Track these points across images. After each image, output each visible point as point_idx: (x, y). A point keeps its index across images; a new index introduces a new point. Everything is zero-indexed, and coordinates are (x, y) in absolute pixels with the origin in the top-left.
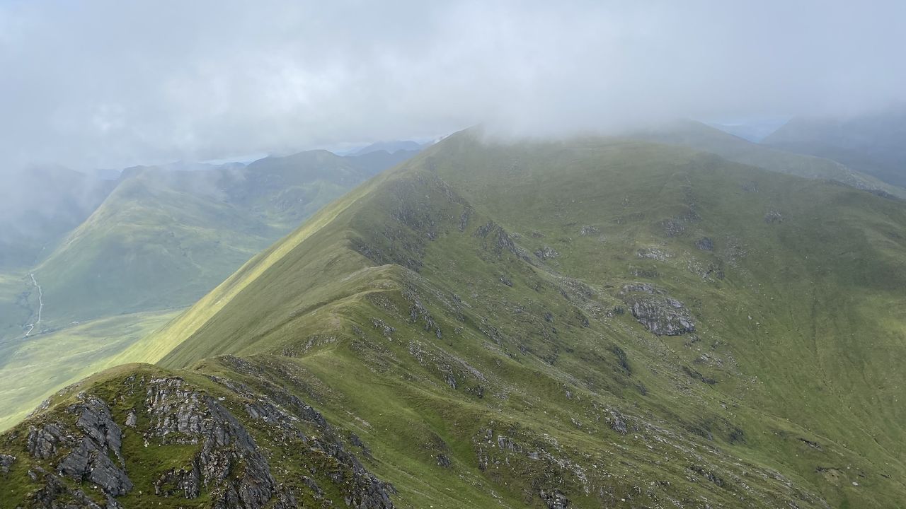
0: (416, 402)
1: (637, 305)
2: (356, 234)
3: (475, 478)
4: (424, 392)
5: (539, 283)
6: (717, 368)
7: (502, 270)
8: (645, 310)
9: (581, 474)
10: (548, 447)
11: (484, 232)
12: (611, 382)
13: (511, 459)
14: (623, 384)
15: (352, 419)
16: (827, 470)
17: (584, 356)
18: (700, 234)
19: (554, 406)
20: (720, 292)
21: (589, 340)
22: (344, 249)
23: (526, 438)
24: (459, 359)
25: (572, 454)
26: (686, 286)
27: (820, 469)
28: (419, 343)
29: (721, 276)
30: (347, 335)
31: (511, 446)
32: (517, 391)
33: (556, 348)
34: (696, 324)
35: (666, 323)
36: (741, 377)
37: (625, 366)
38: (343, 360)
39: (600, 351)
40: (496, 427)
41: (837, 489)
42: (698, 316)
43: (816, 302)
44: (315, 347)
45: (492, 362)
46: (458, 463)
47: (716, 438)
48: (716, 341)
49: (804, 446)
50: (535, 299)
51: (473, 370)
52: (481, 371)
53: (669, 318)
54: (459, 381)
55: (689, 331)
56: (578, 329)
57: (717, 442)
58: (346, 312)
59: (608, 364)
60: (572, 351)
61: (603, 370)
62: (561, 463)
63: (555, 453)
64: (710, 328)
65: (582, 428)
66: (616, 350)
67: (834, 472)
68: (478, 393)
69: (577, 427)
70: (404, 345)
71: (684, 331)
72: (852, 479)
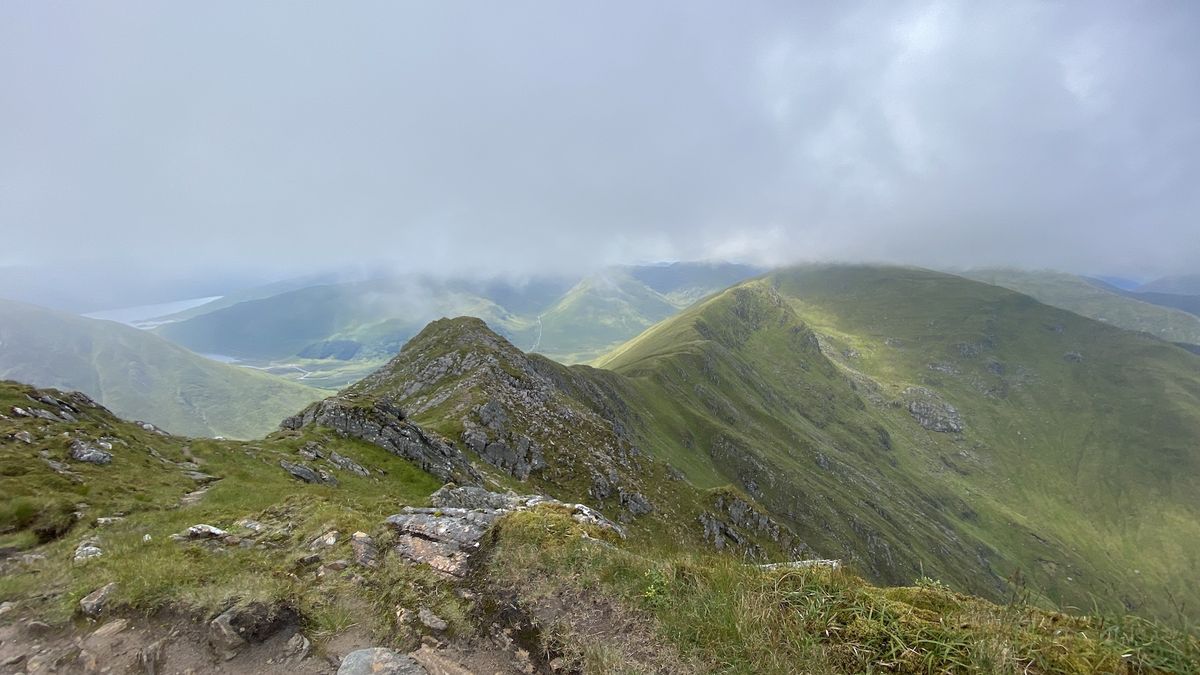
0: (685, 414)
1: (915, 404)
2: (702, 319)
3: (706, 459)
4: (693, 411)
5: (831, 373)
6: (972, 464)
7: (804, 358)
8: (921, 408)
9: (771, 476)
10: (756, 457)
11: (797, 331)
12: (867, 450)
13: (730, 457)
14: (878, 455)
15: (645, 412)
16: (1047, 562)
17: (852, 429)
18: (991, 359)
19: (780, 441)
20: (997, 409)
21: (859, 419)
22: (690, 328)
23: (743, 448)
24: (725, 400)
25: (772, 465)
26: (965, 397)
27: (1041, 560)
28: (703, 385)
29: (1003, 396)
30: (659, 371)
31: (733, 450)
32: (758, 427)
33: (829, 419)
34: (965, 427)
35: (936, 421)
36: (994, 476)
37: (885, 443)
38: (652, 383)
39: (867, 428)
40: (727, 438)
41: (1050, 578)
42: (969, 422)
43: (1091, 433)
44: (641, 375)
45: (748, 408)
46: (698, 449)
47: (949, 512)
48: (978, 444)
49: (1033, 539)
50: (824, 382)
51: (733, 409)
52: (738, 410)
53: (940, 419)
54: (720, 412)
55: (955, 431)
56: (854, 410)
57: (949, 515)
58: (663, 361)
59: (870, 438)
60: (843, 424)
61: (865, 442)
62: (761, 467)
63: (760, 461)
64: (977, 433)
65: (795, 459)
66: (881, 431)
67: (1053, 566)
68: (730, 421)
69: (791, 456)
70: (693, 385)
71: (951, 430)
72: (1068, 575)
